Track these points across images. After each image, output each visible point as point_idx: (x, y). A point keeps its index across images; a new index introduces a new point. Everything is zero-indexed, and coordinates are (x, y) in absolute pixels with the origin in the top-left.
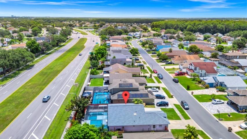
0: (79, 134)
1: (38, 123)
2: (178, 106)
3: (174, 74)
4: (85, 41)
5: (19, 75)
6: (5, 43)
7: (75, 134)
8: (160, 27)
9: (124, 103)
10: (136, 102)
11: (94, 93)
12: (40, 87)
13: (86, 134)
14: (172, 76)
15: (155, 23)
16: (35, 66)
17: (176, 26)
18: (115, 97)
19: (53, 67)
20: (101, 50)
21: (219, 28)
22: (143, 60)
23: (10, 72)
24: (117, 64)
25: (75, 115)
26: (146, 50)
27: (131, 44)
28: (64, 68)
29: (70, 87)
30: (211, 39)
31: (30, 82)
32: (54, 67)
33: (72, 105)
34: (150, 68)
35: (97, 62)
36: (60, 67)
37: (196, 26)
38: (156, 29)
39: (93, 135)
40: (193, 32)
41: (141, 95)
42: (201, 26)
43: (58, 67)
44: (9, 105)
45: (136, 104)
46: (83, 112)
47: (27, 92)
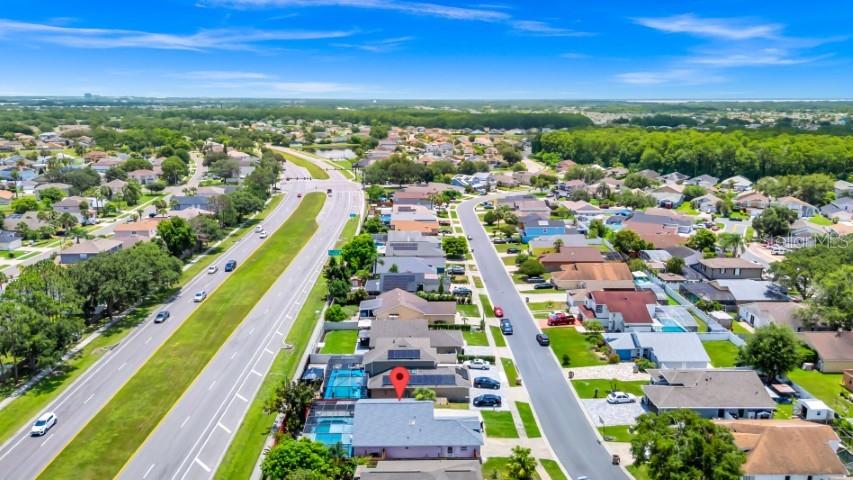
0: (291, 457)
1: (206, 437)
2: (523, 407)
3: (547, 320)
4: (317, 207)
5: (146, 319)
6: (92, 215)
7: (283, 457)
8: (560, 151)
9: (396, 396)
10: (420, 396)
11: (329, 372)
12: (202, 352)
13: (305, 458)
14: (540, 325)
15: (547, 131)
16: (183, 293)
17: (608, 147)
18: (376, 383)
19: (228, 296)
20: (361, 245)
21: (742, 159)
22: (476, 275)
23: (124, 310)
24: (398, 290)
25: (284, 423)
26: (493, 239)
27: (454, 215)
28: (259, 299)
29: (273, 354)
30: (702, 200)
31: (176, 341)
32: (233, 294)
33: (277, 400)
34: (487, 300)
35: (345, 284)
36: (247, 296)
37: (671, 152)
38: (545, 156)
39: (317, 461)
40: (661, 170)
41: (438, 380)
42: (685, 153)
43: (243, 295)
44: (139, 398)
45: (420, 399)
46: (302, 416)
47: (174, 367)
